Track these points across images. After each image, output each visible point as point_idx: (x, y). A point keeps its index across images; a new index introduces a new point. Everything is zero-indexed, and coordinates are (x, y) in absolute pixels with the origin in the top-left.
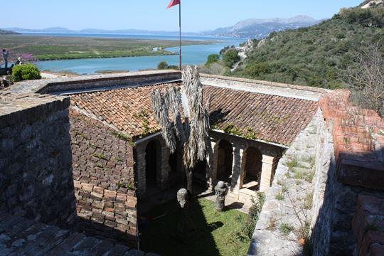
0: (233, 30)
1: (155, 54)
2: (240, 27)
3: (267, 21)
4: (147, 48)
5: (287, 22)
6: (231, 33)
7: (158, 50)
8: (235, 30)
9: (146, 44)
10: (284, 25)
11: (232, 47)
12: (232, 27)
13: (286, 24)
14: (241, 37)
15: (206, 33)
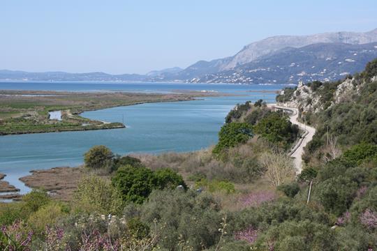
0: (233, 65)
1: (58, 128)
2: (252, 57)
3: (316, 41)
4: (34, 113)
5: (363, 41)
6: (229, 73)
7: (64, 116)
8: (238, 66)
9: (27, 105)
10: (358, 48)
11: (259, 104)
12: (231, 59)
13: (364, 47)
14: (256, 82)
15: (167, 75)
